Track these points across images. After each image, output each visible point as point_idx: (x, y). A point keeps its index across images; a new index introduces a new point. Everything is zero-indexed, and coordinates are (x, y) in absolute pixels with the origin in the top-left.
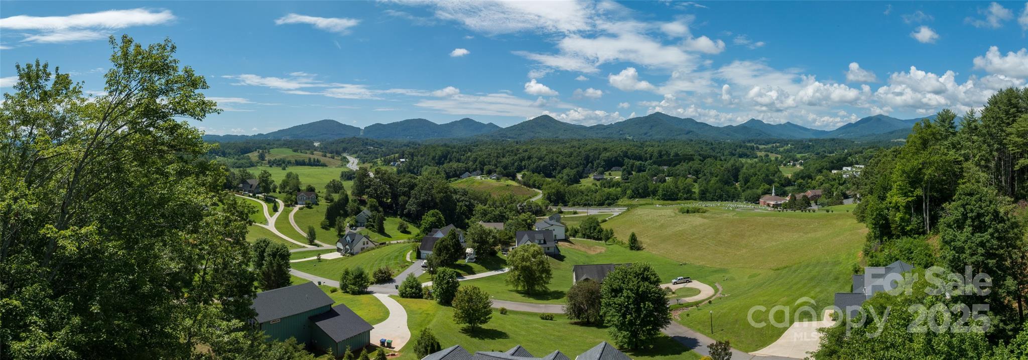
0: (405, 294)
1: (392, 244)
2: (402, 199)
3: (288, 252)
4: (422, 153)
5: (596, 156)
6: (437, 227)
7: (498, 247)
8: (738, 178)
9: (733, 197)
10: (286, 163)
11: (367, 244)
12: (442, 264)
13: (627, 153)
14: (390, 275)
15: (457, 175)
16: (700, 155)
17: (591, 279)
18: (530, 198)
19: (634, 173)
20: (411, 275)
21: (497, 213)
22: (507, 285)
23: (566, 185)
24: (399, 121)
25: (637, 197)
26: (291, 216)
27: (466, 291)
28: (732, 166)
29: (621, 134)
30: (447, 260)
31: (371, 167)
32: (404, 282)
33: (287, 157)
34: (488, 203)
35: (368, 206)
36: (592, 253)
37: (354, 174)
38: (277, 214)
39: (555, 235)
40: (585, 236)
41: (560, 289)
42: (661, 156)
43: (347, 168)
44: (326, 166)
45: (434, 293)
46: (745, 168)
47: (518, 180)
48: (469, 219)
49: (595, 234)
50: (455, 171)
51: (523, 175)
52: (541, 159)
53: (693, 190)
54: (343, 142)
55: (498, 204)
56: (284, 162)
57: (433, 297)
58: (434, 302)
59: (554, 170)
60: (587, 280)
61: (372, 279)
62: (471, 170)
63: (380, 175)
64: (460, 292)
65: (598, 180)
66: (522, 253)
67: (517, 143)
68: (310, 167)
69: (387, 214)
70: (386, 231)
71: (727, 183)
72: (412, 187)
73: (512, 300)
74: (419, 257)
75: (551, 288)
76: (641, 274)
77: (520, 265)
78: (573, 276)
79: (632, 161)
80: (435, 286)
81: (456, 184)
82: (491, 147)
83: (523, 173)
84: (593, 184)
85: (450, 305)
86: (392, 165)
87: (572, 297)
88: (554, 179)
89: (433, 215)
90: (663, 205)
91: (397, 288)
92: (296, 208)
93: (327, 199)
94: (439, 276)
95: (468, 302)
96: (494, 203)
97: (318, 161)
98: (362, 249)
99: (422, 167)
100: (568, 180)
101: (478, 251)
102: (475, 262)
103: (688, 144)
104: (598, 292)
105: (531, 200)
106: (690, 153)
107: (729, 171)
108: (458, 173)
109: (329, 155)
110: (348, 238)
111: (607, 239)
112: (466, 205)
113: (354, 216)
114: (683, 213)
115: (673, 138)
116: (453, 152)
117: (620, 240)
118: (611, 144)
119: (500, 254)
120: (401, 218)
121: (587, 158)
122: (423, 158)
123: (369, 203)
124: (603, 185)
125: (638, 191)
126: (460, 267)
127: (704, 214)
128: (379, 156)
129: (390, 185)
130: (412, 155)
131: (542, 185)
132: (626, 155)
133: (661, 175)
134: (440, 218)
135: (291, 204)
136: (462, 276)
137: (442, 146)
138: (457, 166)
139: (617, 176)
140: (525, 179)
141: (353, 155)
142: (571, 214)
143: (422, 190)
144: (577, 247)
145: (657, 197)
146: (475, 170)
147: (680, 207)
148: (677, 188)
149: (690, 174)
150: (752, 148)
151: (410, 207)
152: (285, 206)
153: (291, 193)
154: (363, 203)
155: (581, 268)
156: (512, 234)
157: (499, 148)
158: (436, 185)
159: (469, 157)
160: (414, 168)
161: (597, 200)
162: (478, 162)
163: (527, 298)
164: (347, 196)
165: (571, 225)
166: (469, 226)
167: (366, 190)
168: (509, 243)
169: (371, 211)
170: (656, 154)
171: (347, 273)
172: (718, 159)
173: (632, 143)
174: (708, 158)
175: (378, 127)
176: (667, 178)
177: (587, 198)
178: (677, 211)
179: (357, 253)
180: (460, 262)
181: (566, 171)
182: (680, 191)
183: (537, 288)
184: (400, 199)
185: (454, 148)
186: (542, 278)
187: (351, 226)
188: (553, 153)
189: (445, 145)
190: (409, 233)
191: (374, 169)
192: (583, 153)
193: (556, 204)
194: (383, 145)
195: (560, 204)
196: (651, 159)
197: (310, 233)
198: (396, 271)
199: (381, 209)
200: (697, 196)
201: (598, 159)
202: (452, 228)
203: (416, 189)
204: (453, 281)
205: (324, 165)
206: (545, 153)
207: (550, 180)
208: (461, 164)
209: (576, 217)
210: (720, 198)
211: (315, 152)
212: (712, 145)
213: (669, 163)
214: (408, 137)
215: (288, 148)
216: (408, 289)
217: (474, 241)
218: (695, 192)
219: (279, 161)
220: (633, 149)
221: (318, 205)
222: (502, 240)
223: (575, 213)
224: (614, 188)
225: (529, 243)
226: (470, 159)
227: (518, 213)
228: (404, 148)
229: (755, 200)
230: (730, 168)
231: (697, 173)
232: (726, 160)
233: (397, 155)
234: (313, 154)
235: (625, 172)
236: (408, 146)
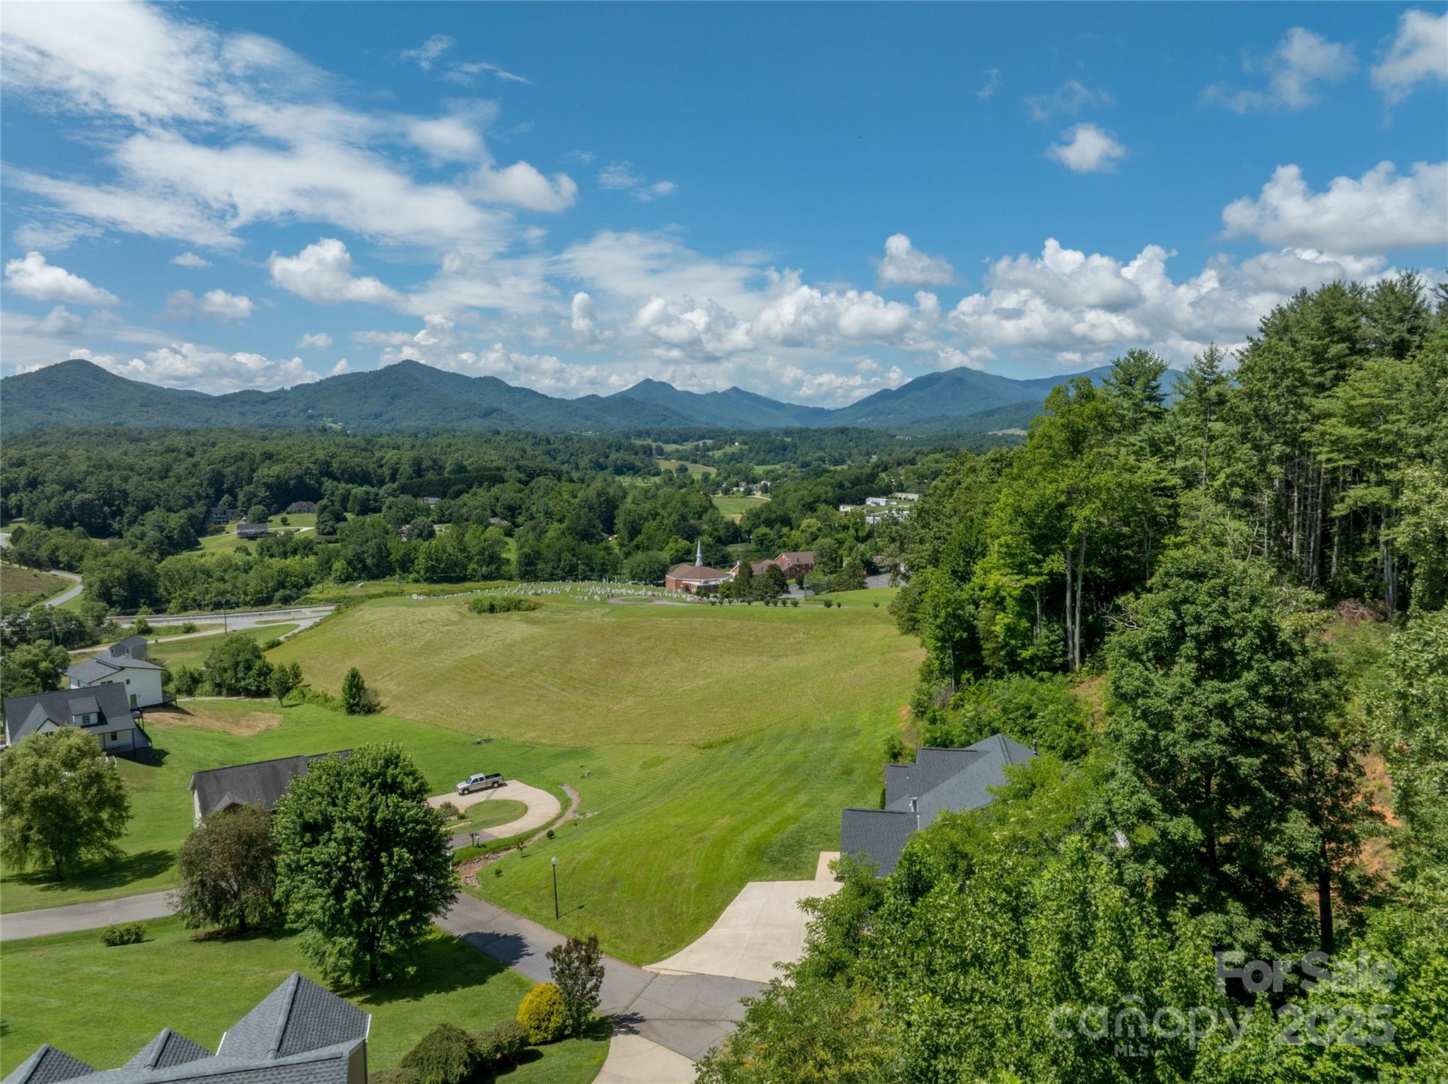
5: (245, 475)
8: (613, 524)
9: (604, 571)
13: (328, 464)
16: (518, 468)
17: (245, 803)
18: (44, 597)
19: (349, 516)
23: (155, 555)
25: (359, 578)
28: (599, 495)
29: (311, 417)
36: (243, 732)
39: (134, 697)
40: (219, 688)
41: (156, 847)
42: (419, 472)
46: (629, 499)
49: (251, 682)
51: (16, 534)
52: (70, 485)
53: (504, 556)
59: (114, 515)
60: (232, 808)
65: (252, 538)
66: (32, 760)
71: (586, 535)
75: (130, 846)
76: (378, 776)
77: (28, 798)
78: (192, 804)
79: (343, 485)
83: (15, 526)
84: (238, 549)
87: (191, 864)
88: (116, 540)
90: (428, 595)
100: (161, 543)
103: (488, 441)
104: (265, 836)
105: (47, 604)
106: (494, 464)
107: (591, 508)
111: (285, 690)
114: (480, 612)
115: (449, 426)
117: (320, 691)
118: (283, 443)
121: (217, 480)
124: (266, 551)
125: (362, 561)
127: (532, 614)
131: (81, 558)
132: (326, 470)
133: (420, 520)
139: (304, 525)
140: (23, 543)
142: (176, 633)
144: (199, 722)
145: (414, 575)
147: (471, 597)
148: (463, 550)
149: (495, 515)
150: (648, 451)
155: (217, 778)
161: (250, 589)
163: (57, 892)
165: (177, 663)
170: (406, 468)
172: (564, 477)
173: (341, 440)
174: (539, 475)
176: (436, 527)
177: (222, 586)
178: (464, 610)
181: (152, 517)
182: (470, 559)
183: (88, 854)
186: (100, 823)
188: (110, 468)
192: (206, 469)
193: (129, 606)
195: (144, 608)
196: (393, 479)
200: (513, 568)
201: (251, 483)
206: (84, 468)
207: (105, 543)
209: (192, 641)
210: (571, 574)
212: (548, 442)
213: (443, 490)
218: (508, 560)
220: (345, 455)
223: (190, 629)
224: (298, 557)
225: (51, 727)
227: (7, 643)
229: (656, 576)
230: (595, 500)
231: (512, 512)
232: (583, 481)
235: (326, 515)
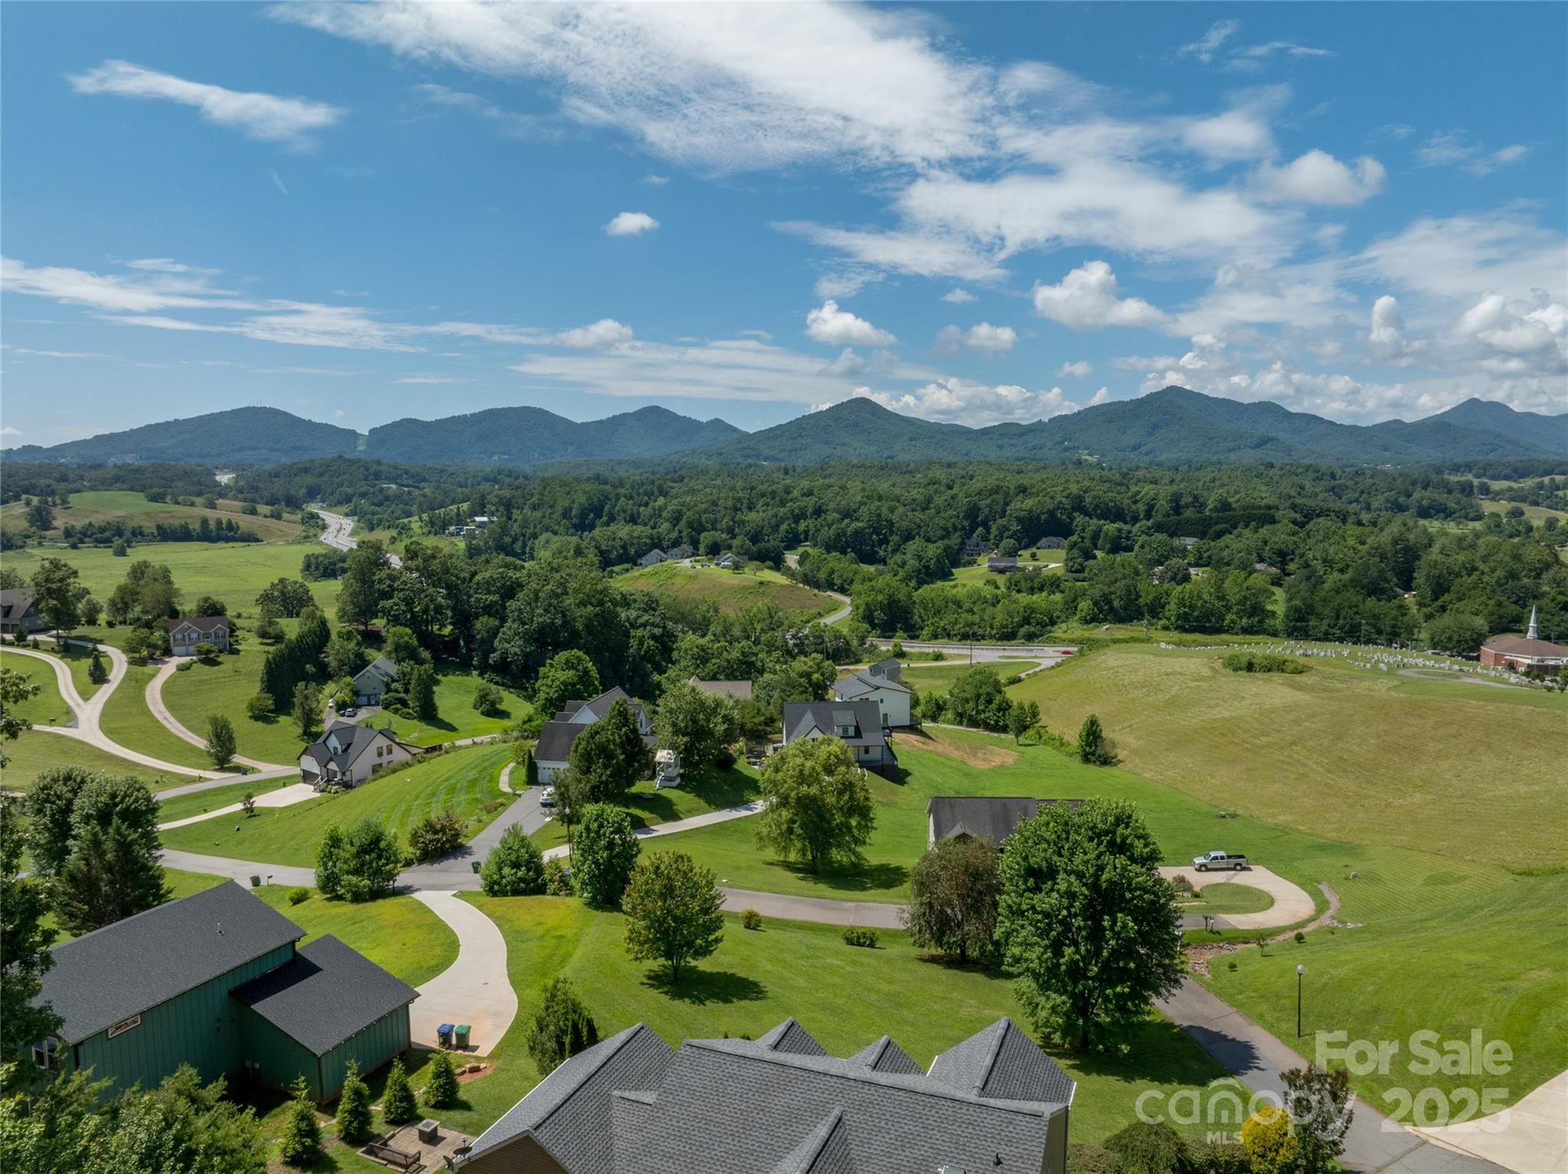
0: (499, 884)
1: (460, 747)
2: (482, 625)
3: (149, 800)
4: (534, 500)
5: (999, 508)
6: (579, 696)
7: (738, 746)
8: (1411, 579)
9: (1395, 634)
10: (127, 534)
11: (390, 752)
12: (595, 796)
13: (1081, 499)
14: (457, 835)
15: (630, 556)
16: (1294, 507)
17: (974, 835)
18: (820, 615)
19: (1099, 554)
20: (515, 831)
21: (735, 654)
22: (760, 849)
23: (913, 584)
24: (468, 411)
25: (1105, 620)
26: (153, 692)
27: (658, 868)
28: (1395, 542)
29: (1067, 449)
30: (606, 783)
31: (393, 540)
32: (496, 853)
33: (131, 517)
34: (712, 628)
35: (388, 647)
36: (978, 765)
37: (343, 560)
38: (105, 692)
39: (885, 716)
40: (961, 718)
41: (894, 861)
42: (1177, 508)
43: (321, 543)
44: (257, 540)
45: (575, 876)
46: (1436, 549)
47: (789, 568)
48: (662, 672)
49: (990, 715)
50: (624, 547)
51: (801, 556)
52: (847, 514)
53: (1269, 607)
54: (306, 471)
55: (736, 631)
56: (119, 533)
57: (572, 887)
58: (576, 902)
59: (881, 542)
60: (963, 838)
61: (406, 850)
62: (665, 544)
63: (419, 561)
64: (643, 871)
65: (1002, 571)
66: (799, 761)
67: (786, 472)
68: (206, 544)
69: (442, 665)
70: (441, 715)
71: (1375, 590)
72: (510, 591)
73: (775, 889)
74: (533, 778)
75: (873, 855)
76: (1107, 833)
77: (793, 794)
78: (927, 827)
79: (1095, 521)
80: (577, 855)
81: (626, 582)
82: (718, 482)
83: (801, 550)
84: (988, 582)
85: (618, 908)
86: (452, 535)
87: (923, 885)
88: (881, 567)
89: (569, 665)
90: (1178, 644)
91: (476, 871)
92: (169, 668)
93: (263, 634)
94: (588, 829)
95: (663, 896)
96: (726, 631)
97: (230, 526)
98: (376, 768)
99: (535, 536)
100: (919, 572)
101: (686, 758)
102: (679, 787)
103: (1259, 476)
104: (991, 872)
105: (822, 621)
106: (1264, 501)
107: (1383, 557)
108: (632, 551)
109: (264, 509)
110: (334, 742)
111: (1022, 728)
112: (653, 637)
113: (348, 679)
114: (1236, 670)
115: (1215, 458)
116: (618, 498)
117: (1056, 734)
118: (1037, 477)
119: (742, 765)
120: (481, 675)
121: (972, 513)
122: (538, 514)
123: (389, 641)
124: (1014, 586)
125: (1109, 602)
126: (640, 800)
127: (1298, 678)
128: (414, 508)
129: (448, 587)
130: (508, 505)
131: (852, 582)
132: (1078, 505)
133: (1174, 561)
134: (586, 672)
135: (151, 657)
136: (645, 826)
137: (588, 480)
138: (630, 534)
139: (1053, 562)
140: (808, 566)
141: (340, 508)
142: (926, 660)
143: (537, 598)
144: (940, 748)
145: (1164, 622)
146: (676, 543)
147: (1227, 652)
148: (1221, 598)
149: (1261, 560)
150: (1467, 489)
151: (507, 645)
152: (132, 662)
153: (148, 625)
154: (373, 639)
155: (951, 806)
156: (772, 710)
157: (740, 484)
158: (573, 585)
159: (660, 509)
160: (515, 540)
161: (997, 623)
162: (683, 522)
163: (811, 884)
164: (323, 622)
165: (925, 688)
166: (663, 692)
167: (381, 604)
168: (766, 734)
169: (399, 661)
170: (1163, 505)
171: (335, 841)
172: (1351, 519)
173: (1095, 473)
174: (1318, 516)
175: (407, 429)
176: (1192, 571)
177: (970, 618)
178: (1218, 665)
179: (362, 781)
180: (640, 787)
181: (913, 546)
182: (1228, 608)
183: (838, 856)
184: (478, 625)
185: (622, 486)
186: (849, 828)
187: (341, 707)
188: (880, 499)
189: (597, 478)
190: (504, 715)
191: (401, 546)
192: (963, 501)
193: (887, 630)
194: (425, 480)
195: (900, 633)
196: (1148, 516)
197: (218, 736)
198: (472, 823)
199: (425, 654)
200: (1278, 623)
201: (1004, 516)
202: (617, 698)
203: (520, 595)
204: (624, 841)
205: (250, 538)
206: (859, 498)
207: (872, 569)
208: (639, 529)
209: (939, 668)
210: (1352, 634)
211: (220, 501)
212: (1333, 476)
213: (1201, 529)
214: (496, 458)
215: (132, 489)
216: (506, 871)
217: (677, 731)
218: (1274, 613)
219: (103, 530)
220: (1099, 490)
221: (237, 652)
222: (749, 726)
223: (938, 657)
224: (1044, 594)
225: (816, 734)
226: (664, 514)
227: (790, 654)
228: (485, 487)
229: (1468, 647)
230: (1389, 548)
231: (1282, 557)
232: (1374, 524)
233: (465, 506)
234: (213, 506)
235: (1075, 551)
236: (496, 481)
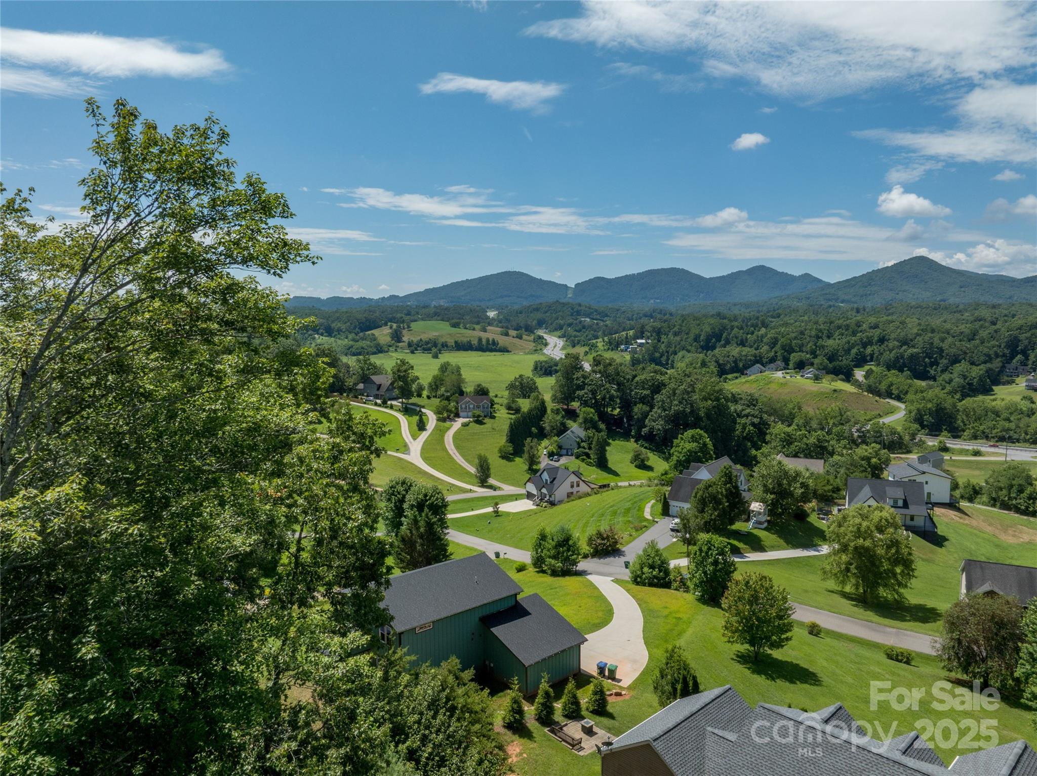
0: (641, 578)
1: (621, 487)
2: (638, 409)
3: (443, 500)
4: (676, 329)
6: (699, 460)
7: (811, 505)
10: (439, 346)
11: (578, 485)
12: (708, 527)
14: (616, 543)
15: (739, 368)
17: (1001, 593)
18: (880, 416)
20: (652, 545)
21: (812, 440)
22: (824, 580)
23: (958, 396)
24: (636, 272)
26: (449, 437)
27: (748, 582)
30: (715, 520)
31: (586, 353)
32: (639, 557)
33: (442, 336)
34: (796, 421)
35: (580, 420)
37: (556, 365)
38: (424, 435)
39: (929, 494)
40: (994, 502)
41: (930, 604)
43: (544, 354)
44: (508, 351)
45: (691, 579)
47: (857, 381)
48: (758, 449)
49: (1021, 502)
50: (735, 362)
51: (867, 372)
52: (905, 342)
54: (537, 310)
55: (814, 424)
56: (435, 345)
57: (688, 587)
58: (690, 598)
59: (932, 364)
60: (991, 594)
61: (585, 548)
62: (765, 360)
63: (601, 367)
64: (737, 583)
66: (858, 520)
67: (858, 311)
68: (480, 353)
69: (612, 434)
70: (610, 465)
72: (657, 388)
73: (833, 610)
74: (666, 512)
75: (913, 595)
77: (852, 544)
78: (960, 582)
80: (693, 566)
81: (735, 385)
82: (806, 318)
83: (867, 368)
84: (1025, 398)
85: (719, 606)
86: (622, 351)
87: (954, 624)
88: (931, 383)
89: (694, 439)
91: (627, 567)
92: (458, 424)
93: (509, 408)
94: (701, 550)
95: (750, 603)
96: (807, 423)
97: (494, 343)
98: (570, 495)
99: (675, 353)
100: (964, 387)
101: (772, 510)
102: (766, 529)
104: (1015, 624)
105: (881, 421)
108: (741, 365)
109: (513, 333)
110: (545, 476)
112: (753, 424)
113: (556, 438)
116: (732, 328)
119: (813, 519)
120: (636, 441)
121: (1013, 343)
122: (678, 338)
123: (581, 416)
126: (737, 535)
128: (600, 333)
129: (618, 384)
130: (658, 333)
131: (907, 393)
134: (705, 445)
135: (448, 417)
136: (741, 553)
137: (712, 316)
138: (740, 353)
140: (872, 379)
141: (555, 333)
142: (966, 455)
143: (674, 394)
144: (975, 523)
146: (772, 360)
151: (653, 424)
152: (439, 420)
153: (448, 399)
154: (572, 414)
155: (982, 568)
156: (839, 482)
157: (822, 319)
158: (699, 386)
159: (762, 336)
160: (662, 356)
161: (1031, 430)
162: (778, 347)
163: (862, 611)
164: (543, 403)
165: (963, 476)
166: (758, 462)
167: (578, 392)
168: (833, 498)
169: (586, 429)
171: (543, 537)
175: (598, 282)
177: (1007, 425)
179: (561, 502)
180: (738, 526)
181: (958, 368)
183: (884, 593)
184: (636, 409)
185: (735, 319)
186: (895, 575)
187: (551, 455)
188: (933, 331)
189: (719, 315)
190: (650, 468)
191: (590, 357)
192: (1005, 334)
193: (934, 430)
194: (607, 316)
195: (945, 433)
197: (481, 466)
198: (626, 535)
199: (602, 426)
202: (725, 464)
203: (664, 391)
204: (725, 561)
205: (505, 350)
206: (915, 331)
207: (923, 384)
208: (746, 350)
209: (977, 462)
211: (489, 328)
214: (652, 301)
215: (442, 320)
216: (646, 569)
217: (767, 490)
219: (427, 343)
221: (494, 417)
222: (820, 492)
223: (977, 453)
225: (872, 502)
226: (765, 340)
227: (854, 443)
228: (644, 320)
233: (631, 333)
234: (485, 331)
236: (651, 317)
